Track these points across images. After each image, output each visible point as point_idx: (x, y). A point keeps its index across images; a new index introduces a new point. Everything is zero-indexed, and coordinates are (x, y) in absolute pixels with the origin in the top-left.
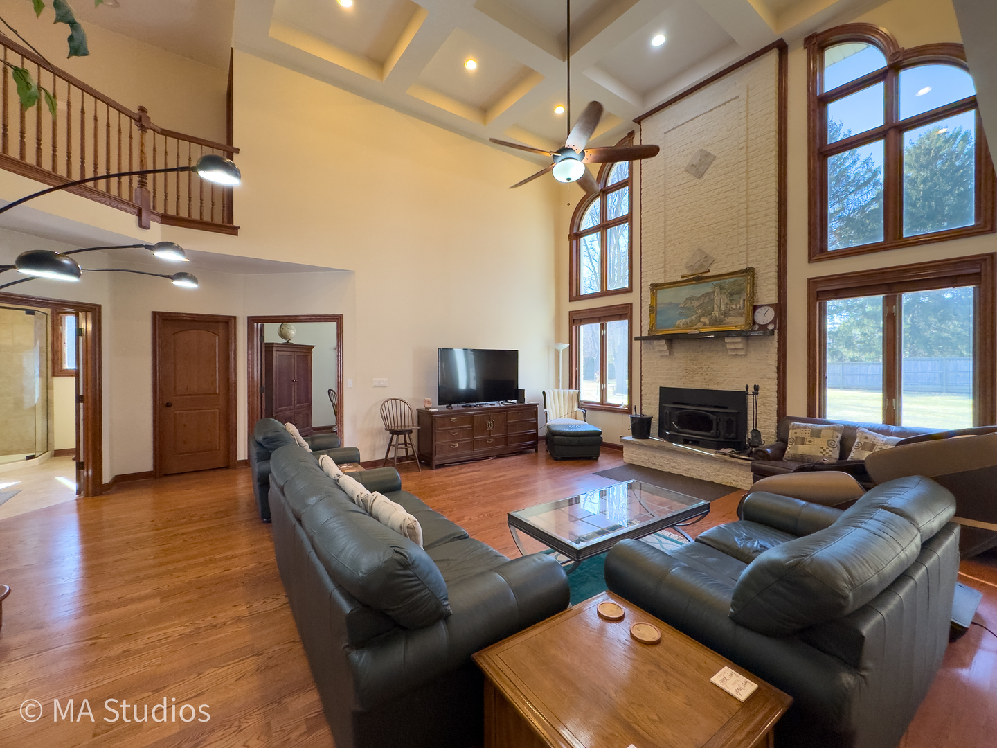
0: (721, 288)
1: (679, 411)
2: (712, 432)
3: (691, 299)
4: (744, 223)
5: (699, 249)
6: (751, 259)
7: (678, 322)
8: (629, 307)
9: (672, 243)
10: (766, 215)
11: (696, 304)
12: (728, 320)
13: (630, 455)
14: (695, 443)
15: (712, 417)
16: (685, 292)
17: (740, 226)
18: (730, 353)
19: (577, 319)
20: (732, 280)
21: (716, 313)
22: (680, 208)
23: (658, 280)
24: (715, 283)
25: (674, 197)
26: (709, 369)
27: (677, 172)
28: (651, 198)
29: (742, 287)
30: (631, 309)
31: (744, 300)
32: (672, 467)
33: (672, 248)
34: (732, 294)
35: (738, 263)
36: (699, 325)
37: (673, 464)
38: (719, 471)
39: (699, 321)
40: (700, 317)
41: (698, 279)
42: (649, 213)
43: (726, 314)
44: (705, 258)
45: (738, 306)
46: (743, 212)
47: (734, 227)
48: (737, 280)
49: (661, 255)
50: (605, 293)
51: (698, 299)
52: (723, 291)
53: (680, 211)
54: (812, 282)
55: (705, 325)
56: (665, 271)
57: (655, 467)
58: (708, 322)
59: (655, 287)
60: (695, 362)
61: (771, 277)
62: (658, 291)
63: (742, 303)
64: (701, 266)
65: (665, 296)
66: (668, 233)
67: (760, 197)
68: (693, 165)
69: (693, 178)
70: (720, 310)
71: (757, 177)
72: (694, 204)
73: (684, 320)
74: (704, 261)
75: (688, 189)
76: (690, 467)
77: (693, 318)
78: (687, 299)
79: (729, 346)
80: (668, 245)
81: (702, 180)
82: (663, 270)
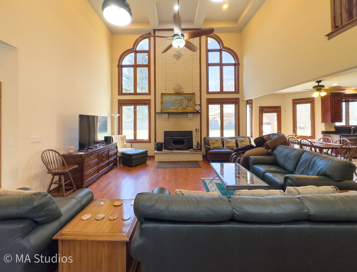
0: (186, 98)
1: (173, 139)
2: (184, 144)
3: (176, 100)
4: (192, 79)
5: (178, 84)
6: (194, 90)
7: (171, 108)
8: (149, 100)
9: (168, 79)
10: (197, 78)
11: (178, 102)
12: (188, 108)
13: (157, 158)
14: (180, 149)
15: (184, 140)
16: (174, 98)
17: (191, 79)
18: (189, 119)
19: (122, 103)
20: (189, 96)
21: (184, 106)
22: (171, 68)
23: (163, 92)
24: (184, 96)
25: (169, 64)
26: (181, 124)
27: (170, 55)
28: (160, 61)
29: (191, 98)
30: (150, 101)
31: (192, 102)
32: (175, 159)
33: (168, 81)
34: (189, 100)
35: (190, 91)
36: (179, 109)
37: (175, 158)
38: (191, 157)
39: (179, 108)
40: (179, 106)
41: (177, 94)
42: (159, 66)
43: (187, 106)
44: (180, 87)
45: (191, 104)
46: (191, 75)
47: (189, 79)
48: (190, 96)
49: (164, 83)
50: (135, 94)
51: (178, 101)
52: (186, 99)
53: (171, 69)
54: (208, 99)
55: (181, 109)
56: (166, 89)
57: (168, 161)
58: (182, 109)
59: (162, 94)
60: (176, 122)
61: (199, 96)
62: (163, 96)
63: (192, 103)
64: (179, 90)
65: (166, 98)
66: (166, 76)
67: (196, 72)
68: (176, 55)
69: (175, 59)
70: (185, 105)
71: (195, 66)
72: (176, 68)
73: (174, 107)
74: (180, 88)
75: (174, 62)
76: (181, 158)
77: (177, 107)
78: (174, 100)
79: (189, 117)
80: (167, 80)
81: (178, 61)
82: (165, 89)
